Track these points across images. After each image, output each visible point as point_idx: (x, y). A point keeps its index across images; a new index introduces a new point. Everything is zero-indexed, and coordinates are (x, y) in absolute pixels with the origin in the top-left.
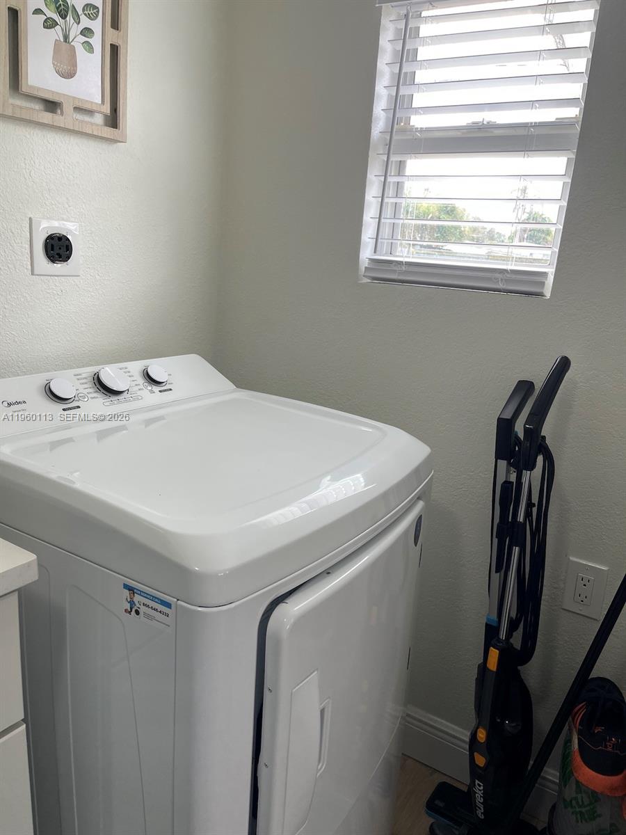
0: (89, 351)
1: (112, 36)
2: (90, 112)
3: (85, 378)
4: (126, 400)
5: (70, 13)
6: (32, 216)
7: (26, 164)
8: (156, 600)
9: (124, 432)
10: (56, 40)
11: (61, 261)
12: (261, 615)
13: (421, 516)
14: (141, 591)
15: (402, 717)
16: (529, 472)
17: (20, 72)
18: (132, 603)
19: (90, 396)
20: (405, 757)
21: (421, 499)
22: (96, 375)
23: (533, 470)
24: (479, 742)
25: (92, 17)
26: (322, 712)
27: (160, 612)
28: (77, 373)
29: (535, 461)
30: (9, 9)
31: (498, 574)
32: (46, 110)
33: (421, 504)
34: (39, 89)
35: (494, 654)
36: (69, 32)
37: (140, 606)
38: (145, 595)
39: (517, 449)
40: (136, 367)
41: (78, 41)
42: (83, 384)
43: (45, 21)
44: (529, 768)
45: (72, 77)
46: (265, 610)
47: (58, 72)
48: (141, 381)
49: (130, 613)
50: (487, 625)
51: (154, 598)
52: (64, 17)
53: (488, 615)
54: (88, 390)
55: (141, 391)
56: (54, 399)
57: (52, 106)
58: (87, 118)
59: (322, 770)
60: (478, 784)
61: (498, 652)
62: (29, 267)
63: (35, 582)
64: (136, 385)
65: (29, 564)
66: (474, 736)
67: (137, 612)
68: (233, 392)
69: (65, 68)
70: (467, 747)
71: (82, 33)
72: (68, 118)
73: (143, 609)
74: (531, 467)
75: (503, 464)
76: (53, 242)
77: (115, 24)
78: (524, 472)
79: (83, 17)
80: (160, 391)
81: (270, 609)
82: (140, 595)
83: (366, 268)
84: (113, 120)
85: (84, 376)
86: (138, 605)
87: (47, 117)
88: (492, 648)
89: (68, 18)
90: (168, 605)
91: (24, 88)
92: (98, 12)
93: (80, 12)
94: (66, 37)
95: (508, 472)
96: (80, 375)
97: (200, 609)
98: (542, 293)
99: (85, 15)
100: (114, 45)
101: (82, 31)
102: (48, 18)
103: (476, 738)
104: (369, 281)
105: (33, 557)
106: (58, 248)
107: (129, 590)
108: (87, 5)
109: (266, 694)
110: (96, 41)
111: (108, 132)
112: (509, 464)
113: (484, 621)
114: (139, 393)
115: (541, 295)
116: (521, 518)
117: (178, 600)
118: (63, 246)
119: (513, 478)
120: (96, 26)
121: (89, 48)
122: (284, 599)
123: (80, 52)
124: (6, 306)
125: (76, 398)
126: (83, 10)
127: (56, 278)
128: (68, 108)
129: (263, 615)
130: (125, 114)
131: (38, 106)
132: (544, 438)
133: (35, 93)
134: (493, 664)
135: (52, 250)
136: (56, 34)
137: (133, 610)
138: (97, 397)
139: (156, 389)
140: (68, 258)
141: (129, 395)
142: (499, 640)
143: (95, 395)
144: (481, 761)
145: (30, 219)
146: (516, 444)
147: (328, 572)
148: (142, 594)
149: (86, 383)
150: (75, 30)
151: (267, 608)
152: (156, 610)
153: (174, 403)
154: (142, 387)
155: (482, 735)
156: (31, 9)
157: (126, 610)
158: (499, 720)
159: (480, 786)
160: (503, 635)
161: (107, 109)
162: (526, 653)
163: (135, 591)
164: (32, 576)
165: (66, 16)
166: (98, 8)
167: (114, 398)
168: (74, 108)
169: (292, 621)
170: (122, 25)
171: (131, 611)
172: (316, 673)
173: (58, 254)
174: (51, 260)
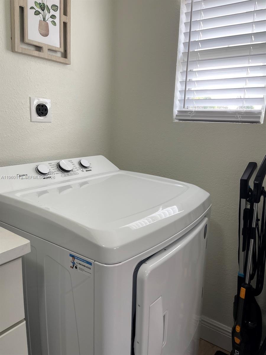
0: (56, 155)
1: (64, 18)
2: (55, 51)
3: (54, 165)
4: (71, 175)
5: (46, 8)
6: (30, 96)
7: (28, 74)
8: (85, 261)
9: (71, 189)
10: (40, 20)
11: (43, 116)
12: (134, 269)
13: (207, 225)
14: (78, 257)
15: (200, 321)
16: (257, 204)
17: (24, 34)
18: (74, 263)
19: (55, 172)
20: (201, 339)
21: (206, 217)
22: (58, 164)
23: (259, 203)
24: (237, 332)
25: (55, 10)
26: (164, 317)
27: (87, 267)
28: (50, 163)
29: (260, 199)
30: (20, 7)
31: (243, 252)
32: (36, 50)
33: (206, 220)
34: (33, 41)
35: (243, 290)
36: (45, 16)
37: (77, 265)
38: (80, 259)
39: (250, 194)
40: (76, 160)
41: (49, 21)
42: (52, 167)
43: (35, 12)
44: (261, 345)
45: (47, 36)
46: (136, 267)
47: (41, 34)
48: (78, 166)
49: (73, 268)
50: (238, 277)
51: (83, 261)
52: (43, 10)
53: (239, 272)
54: (54, 169)
55: (78, 171)
56: (40, 174)
57: (39, 48)
58: (54, 54)
59: (164, 345)
60: (236, 352)
61: (245, 289)
62: (30, 118)
63: (29, 253)
64: (76, 168)
65: (26, 245)
66: (234, 329)
67: (76, 268)
68: (119, 171)
69: (44, 32)
70: (231, 335)
71: (51, 17)
72: (45, 53)
73: (79, 266)
74: (258, 201)
75: (244, 201)
76: (39, 107)
77: (65, 13)
78: (255, 204)
79: (51, 10)
80: (86, 171)
81: (138, 267)
82: (77, 259)
83: (176, 115)
84: (65, 55)
85: (53, 164)
86: (76, 264)
87: (36, 53)
88: (242, 288)
89: (45, 11)
90: (90, 264)
91: (26, 40)
92: (58, 8)
93: (50, 8)
94: (44, 19)
95: (246, 204)
96: (51, 163)
97: (105, 265)
98: (259, 121)
99: (52, 9)
100: (65, 22)
101: (51, 16)
102: (37, 11)
103: (235, 330)
104: (178, 121)
105: (28, 241)
106: (42, 110)
107: (72, 257)
108: (53, 5)
109: (138, 308)
110: (57, 21)
111: (63, 60)
112: (247, 201)
113: (238, 275)
114: (77, 171)
115: (258, 122)
116: (254, 225)
117: (95, 261)
118: (44, 109)
119: (249, 207)
120: (57, 14)
121: (54, 23)
122: (145, 262)
123: (50, 25)
124: (20, 135)
125: (50, 174)
126: (51, 7)
127: (41, 123)
128: (45, 49)
129: (135, 269)
130: (70, 53)
131: (33, 49)
132: (263, 188)
133: (31, 43)
134: (243, 295)
135: (39, 111)
136: (40, 17)
137: (74, 266)
138: (58, 173)
139: (85, 170)
140: (46, 114)
141: (73, 173)
142: (245, 284)
143: (58, 172)
144: (237, 341)
145: (30, 97)
146: (250, 191)
147: (165, 249)
148: (78, 259)
149: (54, 167)
150: (48, 16)
151: (137, 266)
152: (85, 266)
153: (93, 176)
154: (78, 169)
155: (238, 329)
156: (29, 7)
157: (71, 267)
158: (246, 322)
159: (237, 353)
160: (247, 281)
161: (62, 50)
162: (259, 290)
163: (75, 257)
164: (28, 250)
165: (44, 10)
166: (58, 6)
167: (66, 174)
168: (48, 49)
169: (149, 272)
170: (68, 14)
171: (73, 267)
172: (161, 297)
173: (42, 113)
174: (38, 115)
